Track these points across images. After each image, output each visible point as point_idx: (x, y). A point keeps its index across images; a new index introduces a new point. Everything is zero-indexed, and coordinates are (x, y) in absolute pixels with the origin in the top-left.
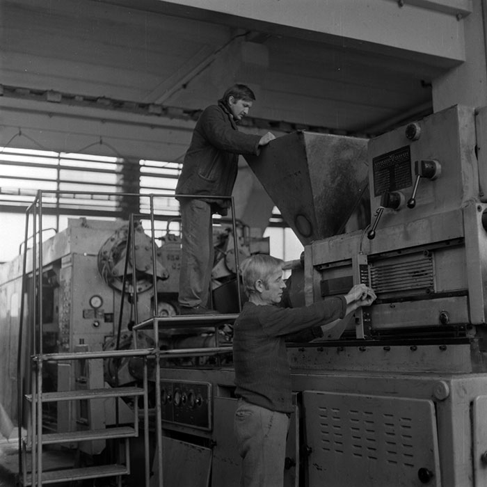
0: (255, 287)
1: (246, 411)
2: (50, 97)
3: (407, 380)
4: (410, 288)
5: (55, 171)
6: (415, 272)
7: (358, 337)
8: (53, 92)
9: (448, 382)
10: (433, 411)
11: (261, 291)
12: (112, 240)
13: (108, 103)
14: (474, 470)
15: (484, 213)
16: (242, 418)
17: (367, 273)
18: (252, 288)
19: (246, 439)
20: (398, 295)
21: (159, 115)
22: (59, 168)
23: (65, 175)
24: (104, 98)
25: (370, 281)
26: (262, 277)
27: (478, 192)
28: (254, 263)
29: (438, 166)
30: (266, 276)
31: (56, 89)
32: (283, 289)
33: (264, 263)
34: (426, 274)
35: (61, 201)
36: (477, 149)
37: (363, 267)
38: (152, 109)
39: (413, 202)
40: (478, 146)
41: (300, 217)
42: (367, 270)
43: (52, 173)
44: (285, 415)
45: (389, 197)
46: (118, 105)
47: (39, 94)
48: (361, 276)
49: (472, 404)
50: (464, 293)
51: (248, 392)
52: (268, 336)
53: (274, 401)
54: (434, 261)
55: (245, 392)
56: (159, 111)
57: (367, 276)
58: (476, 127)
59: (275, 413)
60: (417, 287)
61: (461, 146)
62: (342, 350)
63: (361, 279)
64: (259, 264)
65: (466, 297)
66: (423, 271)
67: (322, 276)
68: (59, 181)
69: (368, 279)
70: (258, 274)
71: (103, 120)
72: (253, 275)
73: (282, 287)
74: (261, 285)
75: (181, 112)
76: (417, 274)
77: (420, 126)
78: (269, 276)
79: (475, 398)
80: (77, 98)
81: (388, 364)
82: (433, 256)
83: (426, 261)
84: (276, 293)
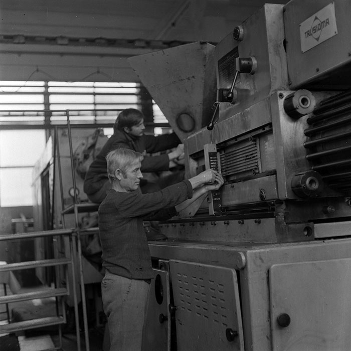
0: (115, 175)
1: (109, 280)
2: (59, 42)
3: (223, 251)
4: (244, 170)
5: (91, 97)
6: (246, 156)
7: (210, 214)
8: (62, 38)
9: (245, 253)
10: (235, 279)
11: (120, 179)
12: (83, 144)
13: (103, 41)
14: (271, 330)
15: (285, 100)
16: (106, 286)
17: (217, 159)
18: (113, 176)
19: (109, 302)
20: (241, 176)
21: (143, 47)
22: (94, 94)
23: (99, 99)
24: (101, 38)
25: (219, 165)
26: (120, 167)
27: (287, 81)
28: (115, 155)
29: (254, 62)
30: (125, 167)
31: (64, 35)
32: (140, 178)
33: (124, 155)
34: (253, 157)
35: (98, 118)
36: (285, 43)
37: (212, 155)
38: (137, 44)
39: (231, 95)
40: (287, 40)
41: (183, 115)
42: (216, 156)
43: (90, 99)
44: (143, 281)
45: (223, 92)
46: (111, 42)
47: (52, 40)
48: (210, 162)
49: (268, 272)
50: (274, 173)
51: (110, 265)
52: (124, 218)
53: (131, 271)
54: (258, 146)
55: (108, 265)
56: (143, 44)
57: (217, 162)
58: (284, 23)
59: (133, 280)
60: (249, 169)
61: (268, 41)
62: (204, 225)
63: (210, 165)
64: (120, 156)
65: (275, 175)
66: (252, 154)
67: (198, 164)
68: (95, 104)
69: (217, 165)
70: (118, 165)
71: (102, 55)
72: (114, 165)
73: (139, 177)
74: (120, 174)
75: (161, 44)
76: (247, 157)
77: (243, 28)
78: (127, 167)
79: (270, 266)
80: (81, 40)
81: (229, 236)
82: (258, 141)
83: (252, 146)
84: (133, 182)
